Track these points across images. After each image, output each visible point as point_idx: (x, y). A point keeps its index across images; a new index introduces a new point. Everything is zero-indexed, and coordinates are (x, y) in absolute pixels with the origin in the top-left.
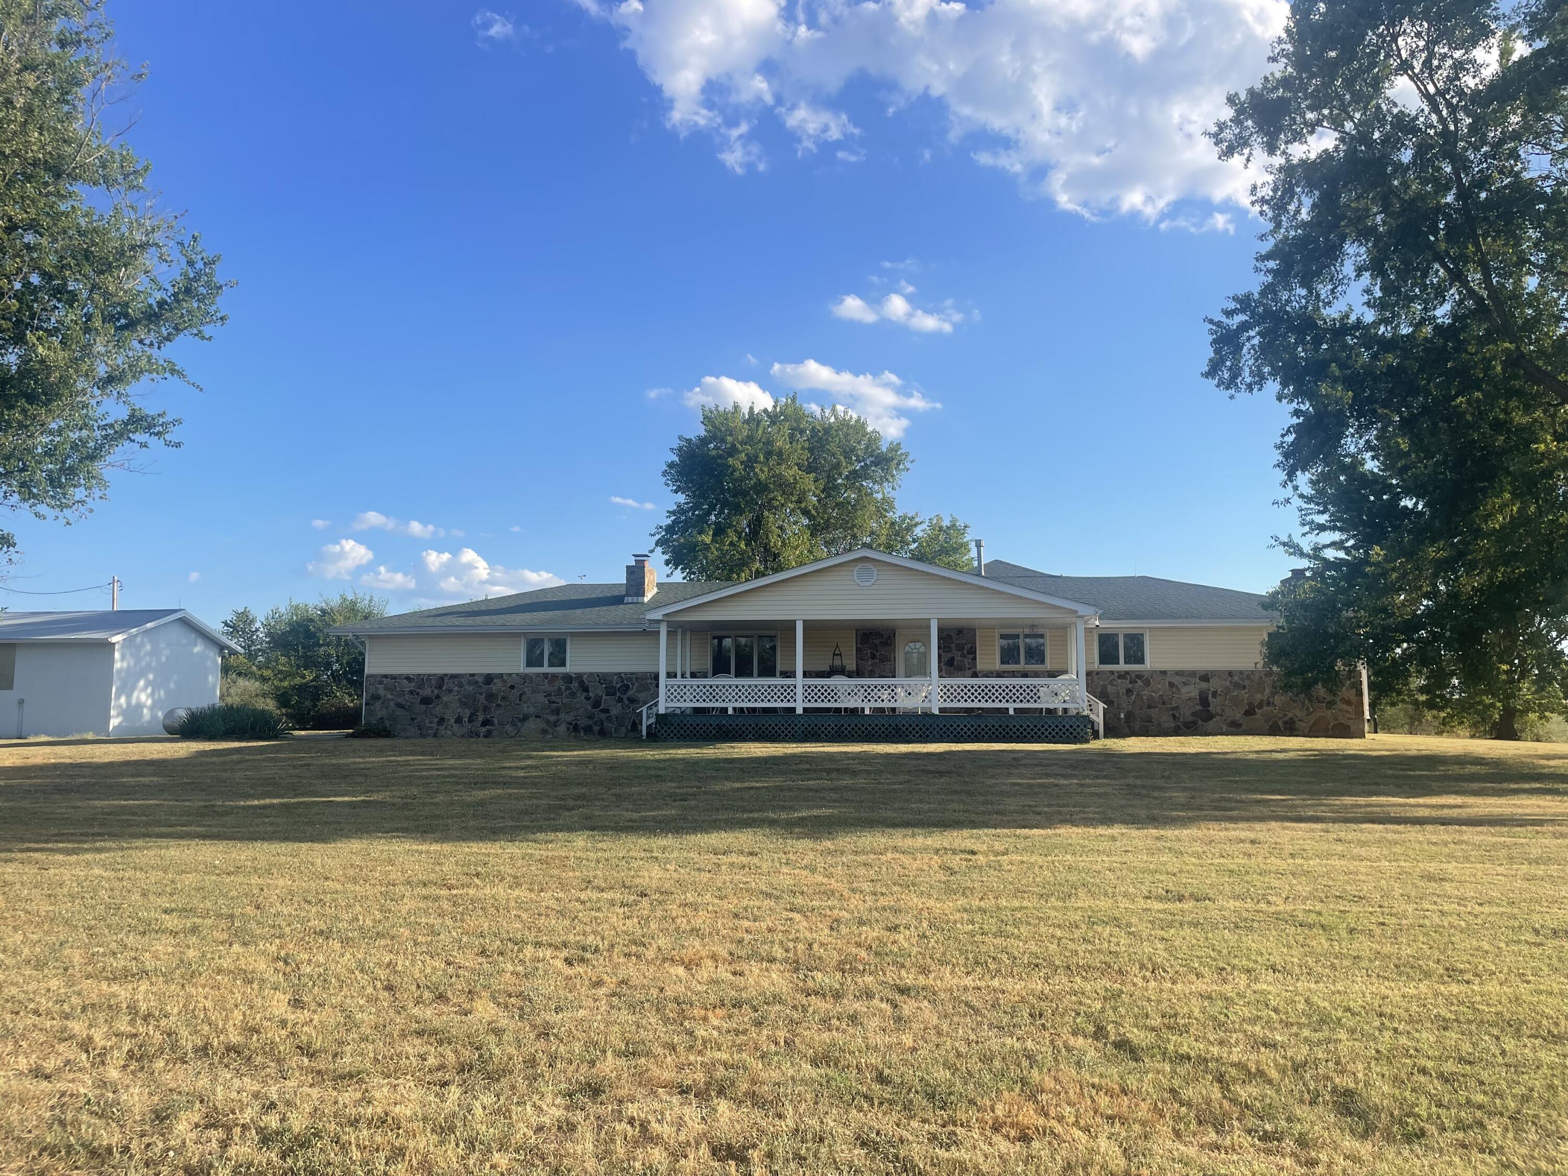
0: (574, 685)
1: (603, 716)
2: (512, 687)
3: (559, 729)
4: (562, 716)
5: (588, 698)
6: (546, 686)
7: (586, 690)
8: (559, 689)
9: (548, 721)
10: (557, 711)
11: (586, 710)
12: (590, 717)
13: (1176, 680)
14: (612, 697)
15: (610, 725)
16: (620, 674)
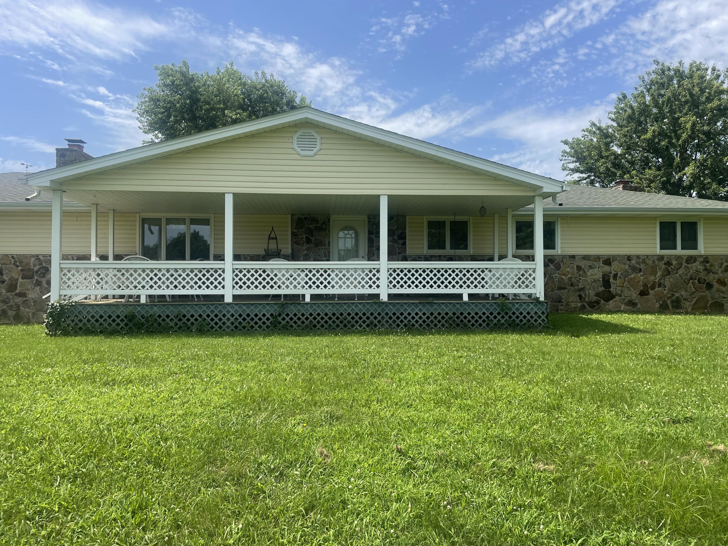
5: (2, 282)
12: (5, 302)
13: (583, 264)
14: (28, 280)
15: (27, 309)
16: (37, 256)
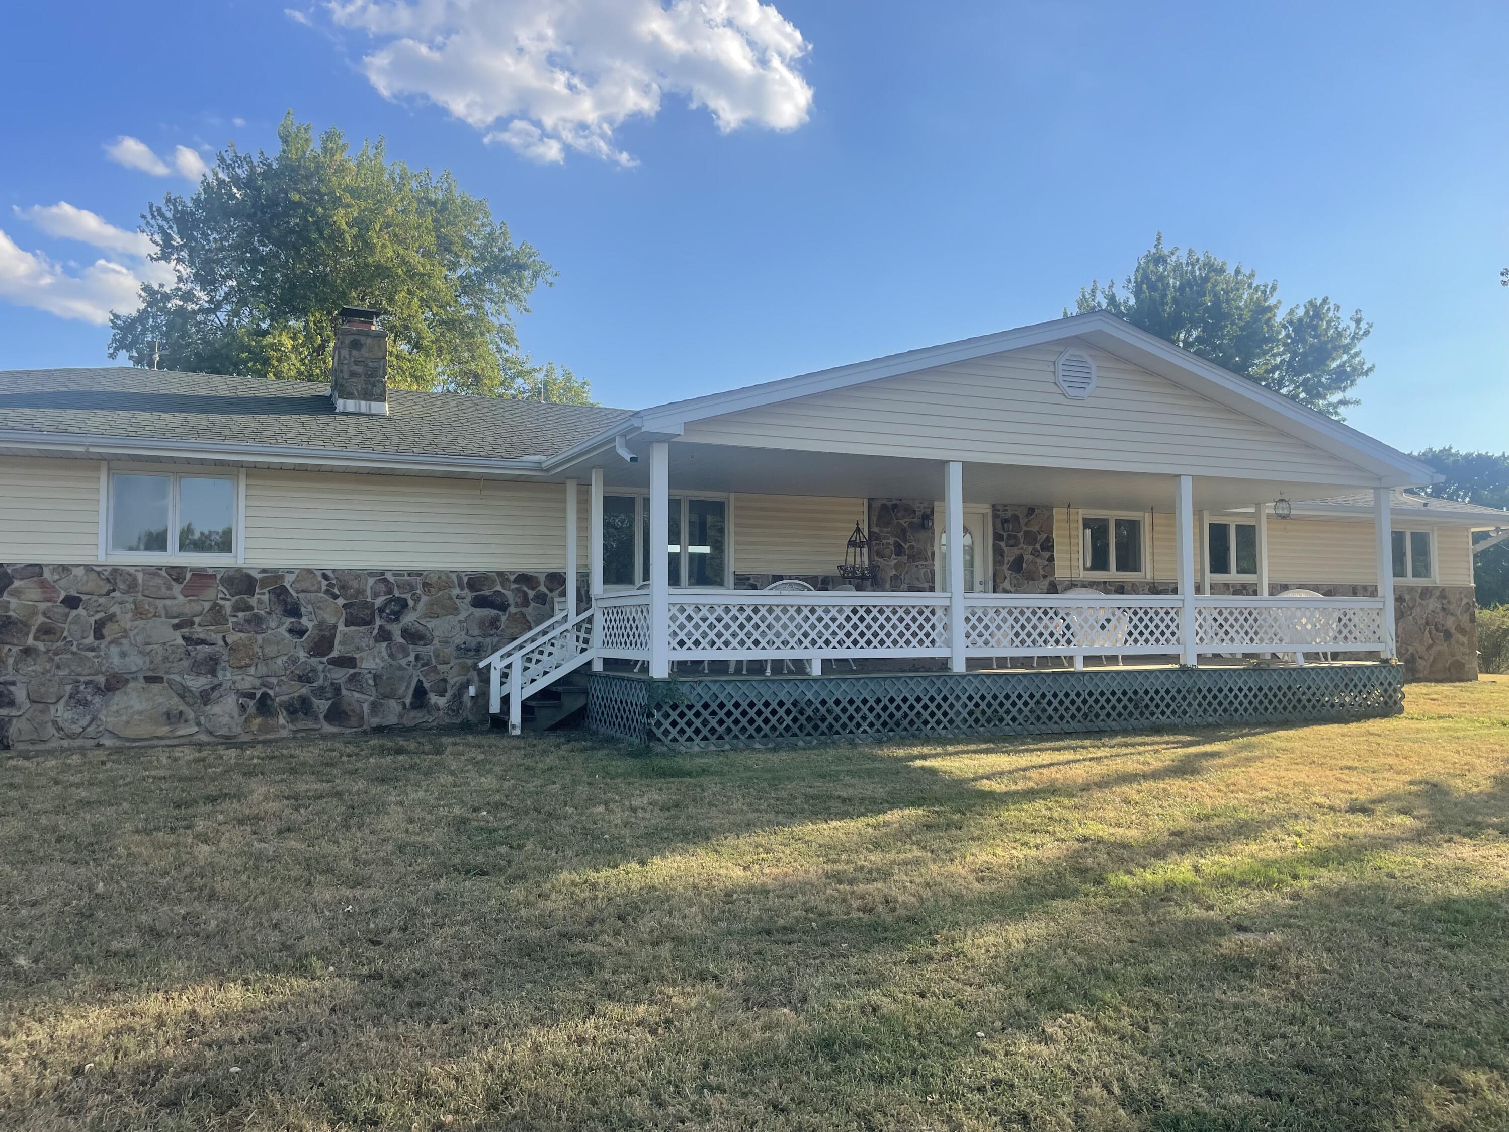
0: (261, 599)
1: (340, 675)
2: (72, 602)
3: (216, 709)
4: (226, 676)
5: (299, 632)
6: (179, 601)
7: (294, 611)
8: (216, 609)
9: (183, 693)
10: (211, 665)
11: (294, 660)
12: (305, 679)
14: (362, 629)
15: (356, 695)
16: (382, 573)
